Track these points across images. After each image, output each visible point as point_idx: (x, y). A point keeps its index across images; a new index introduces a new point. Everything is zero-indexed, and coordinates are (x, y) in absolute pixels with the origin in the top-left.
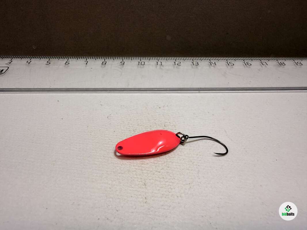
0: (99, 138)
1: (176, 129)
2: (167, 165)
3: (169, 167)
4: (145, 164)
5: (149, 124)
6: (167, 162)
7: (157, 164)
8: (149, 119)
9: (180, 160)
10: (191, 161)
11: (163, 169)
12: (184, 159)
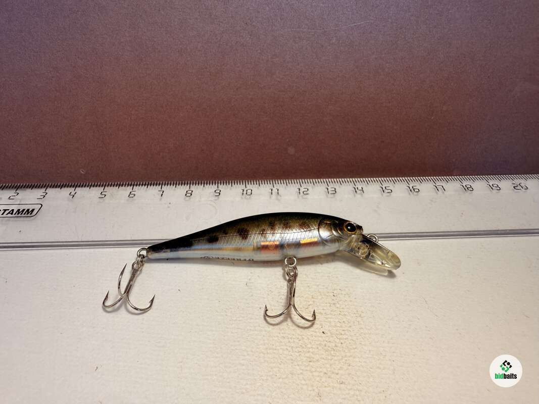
0: (239, 321)
1: (351, 301)
2: (347, 362)
3: (349, 365)
4: (314, 362)
5: (309, 293)
6: (345, 357)
7: (332, 360)
8: (309, 285)
9: (365, 353)
10: (381, 354)
11: (341, 368)
12: (370, 351)
